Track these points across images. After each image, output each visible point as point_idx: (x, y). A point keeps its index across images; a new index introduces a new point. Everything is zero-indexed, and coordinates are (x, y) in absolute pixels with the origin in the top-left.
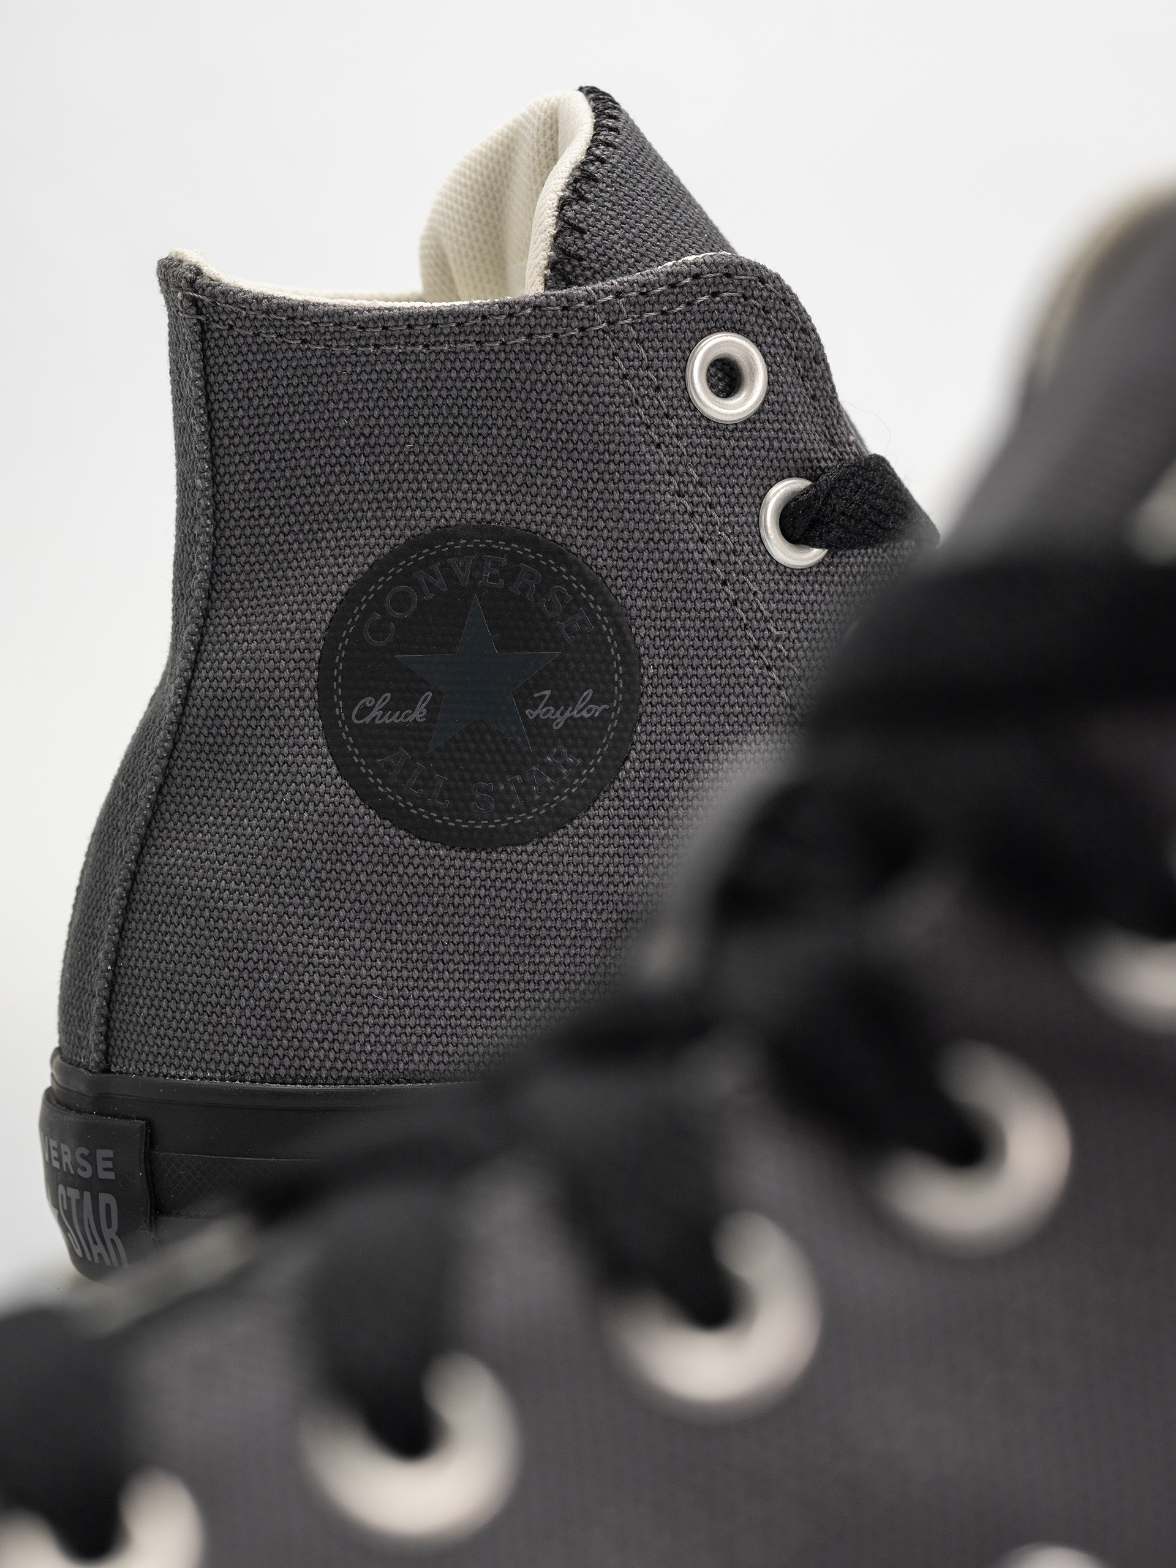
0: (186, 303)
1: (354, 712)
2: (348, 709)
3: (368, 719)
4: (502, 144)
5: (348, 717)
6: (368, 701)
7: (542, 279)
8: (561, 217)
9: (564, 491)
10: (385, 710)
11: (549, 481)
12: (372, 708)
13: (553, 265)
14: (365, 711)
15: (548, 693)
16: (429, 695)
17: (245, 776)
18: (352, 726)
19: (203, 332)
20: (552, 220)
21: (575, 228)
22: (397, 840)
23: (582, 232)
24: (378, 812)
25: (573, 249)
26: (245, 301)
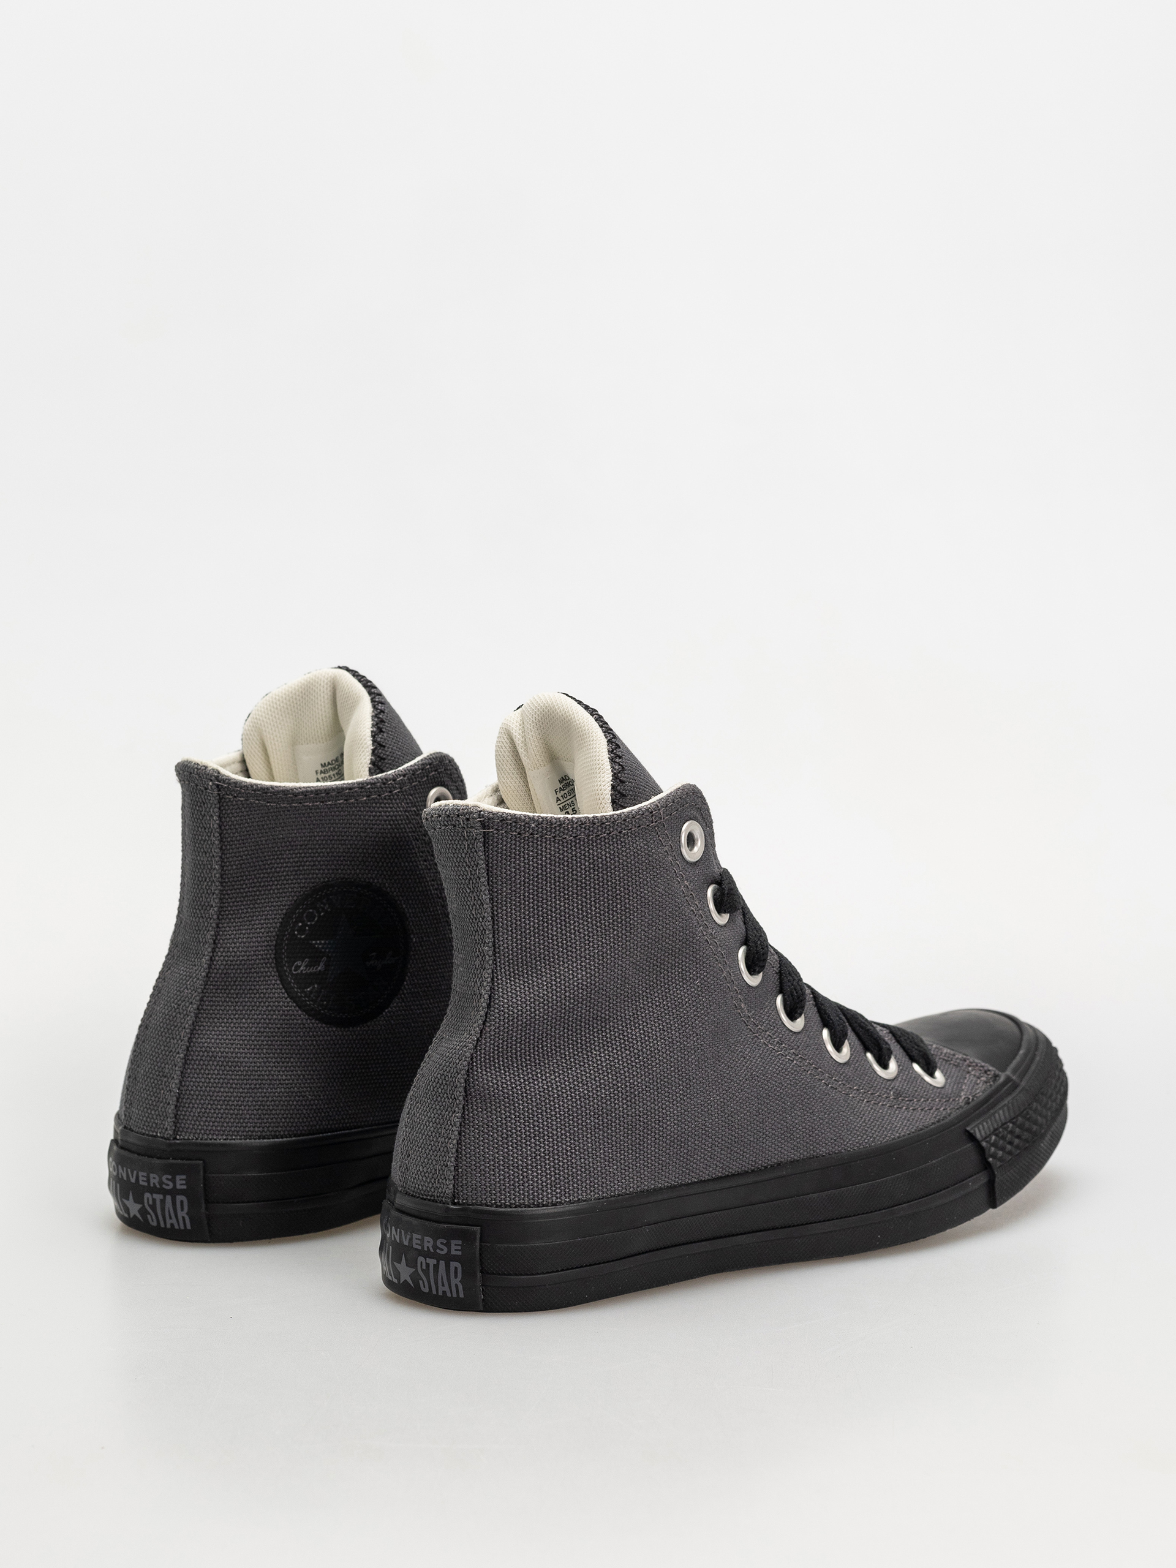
0: (214, 787)
1: (293, 968)
2: (290, 967)
3: (299, 971)
4: (301, 687)
5: (291, 971)
6: (299, 963)
7: (368, 769)
8: (374, 741)
9: (381, 864)
10: (306, 966)
11: (374, 860)
12: (300, 966)
13: (373, 763)
14: (298, 967)
15: (374, 954)
16: (325, 959)
17: (241, 1000)
18: (292, 974)
19: (220, 799)
20: (371, 742)
21: (381, 746)
22: (315, 1025)
23: (384, 747)
24: (306, 1013)
25: (382, 755)
26: (246, 786)
